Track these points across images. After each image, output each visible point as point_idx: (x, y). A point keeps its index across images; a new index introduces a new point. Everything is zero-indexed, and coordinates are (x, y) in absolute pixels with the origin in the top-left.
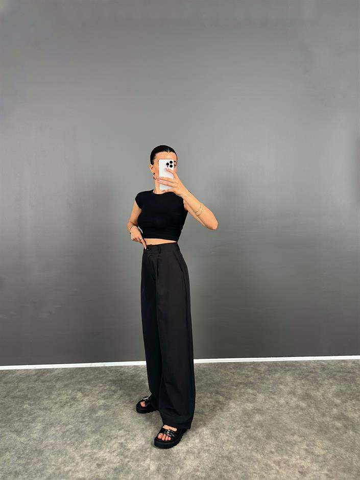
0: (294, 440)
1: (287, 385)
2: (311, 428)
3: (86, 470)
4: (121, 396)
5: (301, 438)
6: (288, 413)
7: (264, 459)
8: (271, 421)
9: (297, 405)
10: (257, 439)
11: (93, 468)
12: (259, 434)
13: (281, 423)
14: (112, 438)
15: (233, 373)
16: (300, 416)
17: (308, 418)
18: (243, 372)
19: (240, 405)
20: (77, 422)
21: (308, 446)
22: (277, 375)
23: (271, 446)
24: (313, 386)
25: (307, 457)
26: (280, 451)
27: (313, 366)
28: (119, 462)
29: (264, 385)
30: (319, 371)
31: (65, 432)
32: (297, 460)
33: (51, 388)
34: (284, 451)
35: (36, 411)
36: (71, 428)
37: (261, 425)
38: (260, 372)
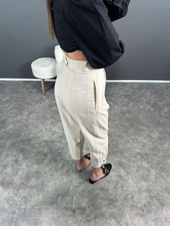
0: (143, 129)
1: (146, 98)
2: (153, 123)
3: (48, 136)
5: (146, 128)
6: (143, 114)
7: (126, 137)
9: (149, 109)
10: (125, 127)
11: (50, 135)
12: (127, 124)
13: (138, 119)
14: (59, 121)
15: (120, 89)
17: (153, 117)
18: (125, 88)
19: (120, 108)
20: (43, 112)
21: (149, 132)
22: (142, 91)
23: (131, 131)
24: (159, 99)
25: (147, 138)
26: (135, 134)
27: (163, 86)
28: (62, 133)
29: (134, 97)
30: (165, 90)
31: (38, 117)
32: (142, 139)
33: (30, 92)
35: (24, 105)
36: (41, 115)
37: (128, 119)
38: (134, 89)
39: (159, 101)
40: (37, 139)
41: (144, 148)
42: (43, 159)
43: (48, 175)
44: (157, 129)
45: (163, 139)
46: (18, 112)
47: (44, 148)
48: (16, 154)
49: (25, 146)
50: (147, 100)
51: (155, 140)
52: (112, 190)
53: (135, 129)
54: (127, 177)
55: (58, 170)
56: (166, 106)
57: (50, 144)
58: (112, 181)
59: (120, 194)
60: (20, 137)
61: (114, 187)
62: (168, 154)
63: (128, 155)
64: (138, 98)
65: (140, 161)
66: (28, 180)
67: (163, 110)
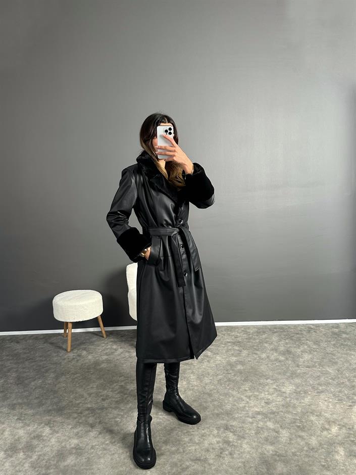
2: (285, 375)
4: (122, 353)
6: (266, 364)
8: (250, 369)
16: (277, 366)
18: (233, 333)
22: (264, 336)
23: (247, 386)
30: (305, 333)
34: (256, 390)
37: (240, 372)
39: (295, 347)
40: (74, 407)
41: (269, 406)
42: (87, 432)
43: (98, 450)
44: (292, 381)
45: (302, 392)
46: (37, 375)
47: (89, 417)
48: (37, 428)
49: (54, 417)
50: (272, 346)
51: (287, 395)
52: (213, 459)
53: (253, 383)
54: (239, 442)
55: (116, 443)
56: (307, 352)
57: (99, 411)
58: (213, 449)
59: (229, 462)
60: (43, 406)
61: (218, 456)
62: (310, 410)
63: (241, 416)
64: (255, 345)
65: (263, 422)
66: (63, 458)
67: (302, 358)
